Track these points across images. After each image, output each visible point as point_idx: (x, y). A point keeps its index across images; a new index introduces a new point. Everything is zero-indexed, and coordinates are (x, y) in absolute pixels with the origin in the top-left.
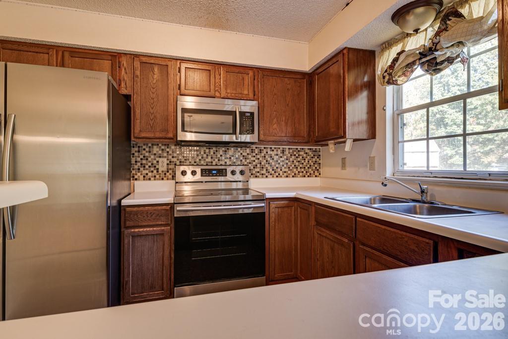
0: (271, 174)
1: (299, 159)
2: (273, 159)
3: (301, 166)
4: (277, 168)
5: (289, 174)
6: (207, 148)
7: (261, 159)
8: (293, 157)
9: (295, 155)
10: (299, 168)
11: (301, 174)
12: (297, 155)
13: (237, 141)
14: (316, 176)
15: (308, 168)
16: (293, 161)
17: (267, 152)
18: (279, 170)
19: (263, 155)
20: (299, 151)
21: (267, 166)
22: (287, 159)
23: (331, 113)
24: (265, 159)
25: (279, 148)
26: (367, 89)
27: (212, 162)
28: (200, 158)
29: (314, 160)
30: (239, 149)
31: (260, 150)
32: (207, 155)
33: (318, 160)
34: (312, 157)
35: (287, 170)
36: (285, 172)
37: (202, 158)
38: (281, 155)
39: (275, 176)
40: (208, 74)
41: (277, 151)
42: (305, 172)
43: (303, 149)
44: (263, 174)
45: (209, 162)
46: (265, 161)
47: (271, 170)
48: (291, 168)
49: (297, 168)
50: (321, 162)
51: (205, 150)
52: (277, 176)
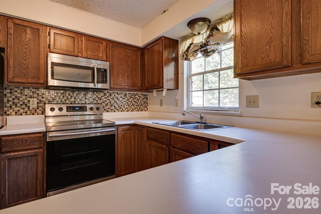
0: (117, 110)
1: (135, 100)
2: (119, 100)
3: (136, 104)
4: (121, 105)
5: (129, 109)
6: (71, 92)
7: (111, 100)
8: (132, 99)
9: (133, 98)
10: (135, 105)
11: (136, 109)
12: (134, 98)
13: (95, 87)
14: (145, 111)
15: (141, 105)
16: (132, 102)
17: (115, 96)
18: (123, 107)
19: (112, 97)
20: (135, 95)
21: (115, 104)
22: (128, 100)
23: (155, 73)
24: (113, 100)
25: (123, 93)
26: (174, 62)
27: (75, 102)
28: (65, 98)
29: (144, 101)
30: (95, 93)
31: (110, 94)
32: (71, 97)
33: (146, 101)
34: (143, 99)
35: (127, 107)
36: (126, 108)
37: (67, 98)
38: (124, 97)
39: (120, 111)
40: (73, 40)
41: (121, 95)
42: (138, 108)
43: (137, 94)
44: (112, 110)
45: (73, 102)
46: (113, 101)
47: (117, 107)
48: (130, 106)
49: (134, 105)
50: (148, 102)
51: (69, 93)
52: (121, 111)
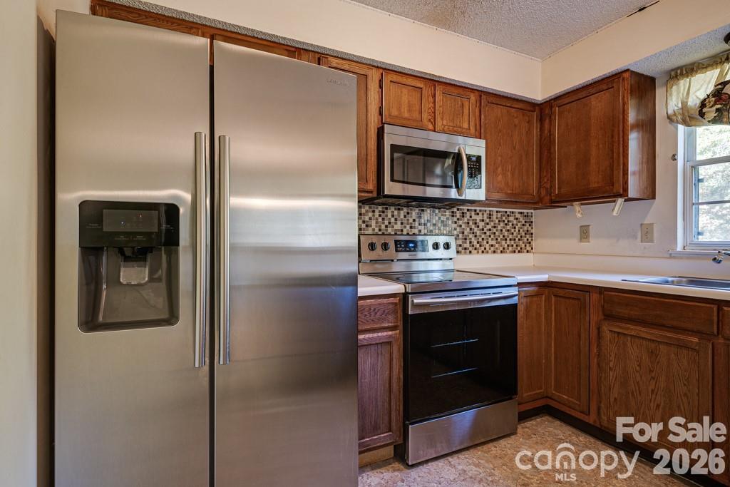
0: (476, 249)
1: (508, 227)
2: (478, 227)
3: (511, 237)
4: (483, 239)
5: (497, 249)
6: (395, 209)
7: (463, 226)
8: (502, 224)
9: (504, 221)
10: (508, 239)
11: (510, 248)
12: (506, 222)
13: (460, 198)
14: (528, 252)
15: (519, 240)
16: (501, 230)
17: (471, 217)
18: (485, 242)
19: (466, 220)
20: (508, 216)
21: (471, 236)
22: (495, 227)
24: (468, 227)
25: (485, 211)
27: (402, 230)
28: (386, 223)
29: (525, 228)
30: (437, 211)
31: (463, 213)
32: (396, 220)
33: (530, 228)
34: (523, 225)
35: (494, 242)
36: (492, 246)
37: (390, 223)
38: (488, 221)
39: (480, 251)
40: (419, 95)
41: (483, 214)
42: (515, 245)
43: (513, 212)
44: (465, 249)
45: (398, 230)
46: (468, 229)
47: (475, 243)
48: (499, 240)
49: (506, 240)
50: (533, 231)
51: (393, 212)
52: (483, 252)
